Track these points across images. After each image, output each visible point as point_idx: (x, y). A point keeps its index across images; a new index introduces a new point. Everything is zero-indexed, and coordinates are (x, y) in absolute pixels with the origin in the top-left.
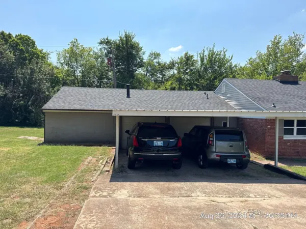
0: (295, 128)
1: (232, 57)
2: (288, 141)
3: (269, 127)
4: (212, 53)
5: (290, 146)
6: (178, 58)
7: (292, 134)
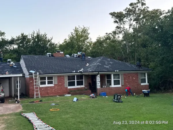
0: (47, 81)
1: (52, 38)
2: (43, 88)
3: (31, 81)
4: (38, 36)
5: (43, 90)
6: (16, 37)
7: (45, 84)
